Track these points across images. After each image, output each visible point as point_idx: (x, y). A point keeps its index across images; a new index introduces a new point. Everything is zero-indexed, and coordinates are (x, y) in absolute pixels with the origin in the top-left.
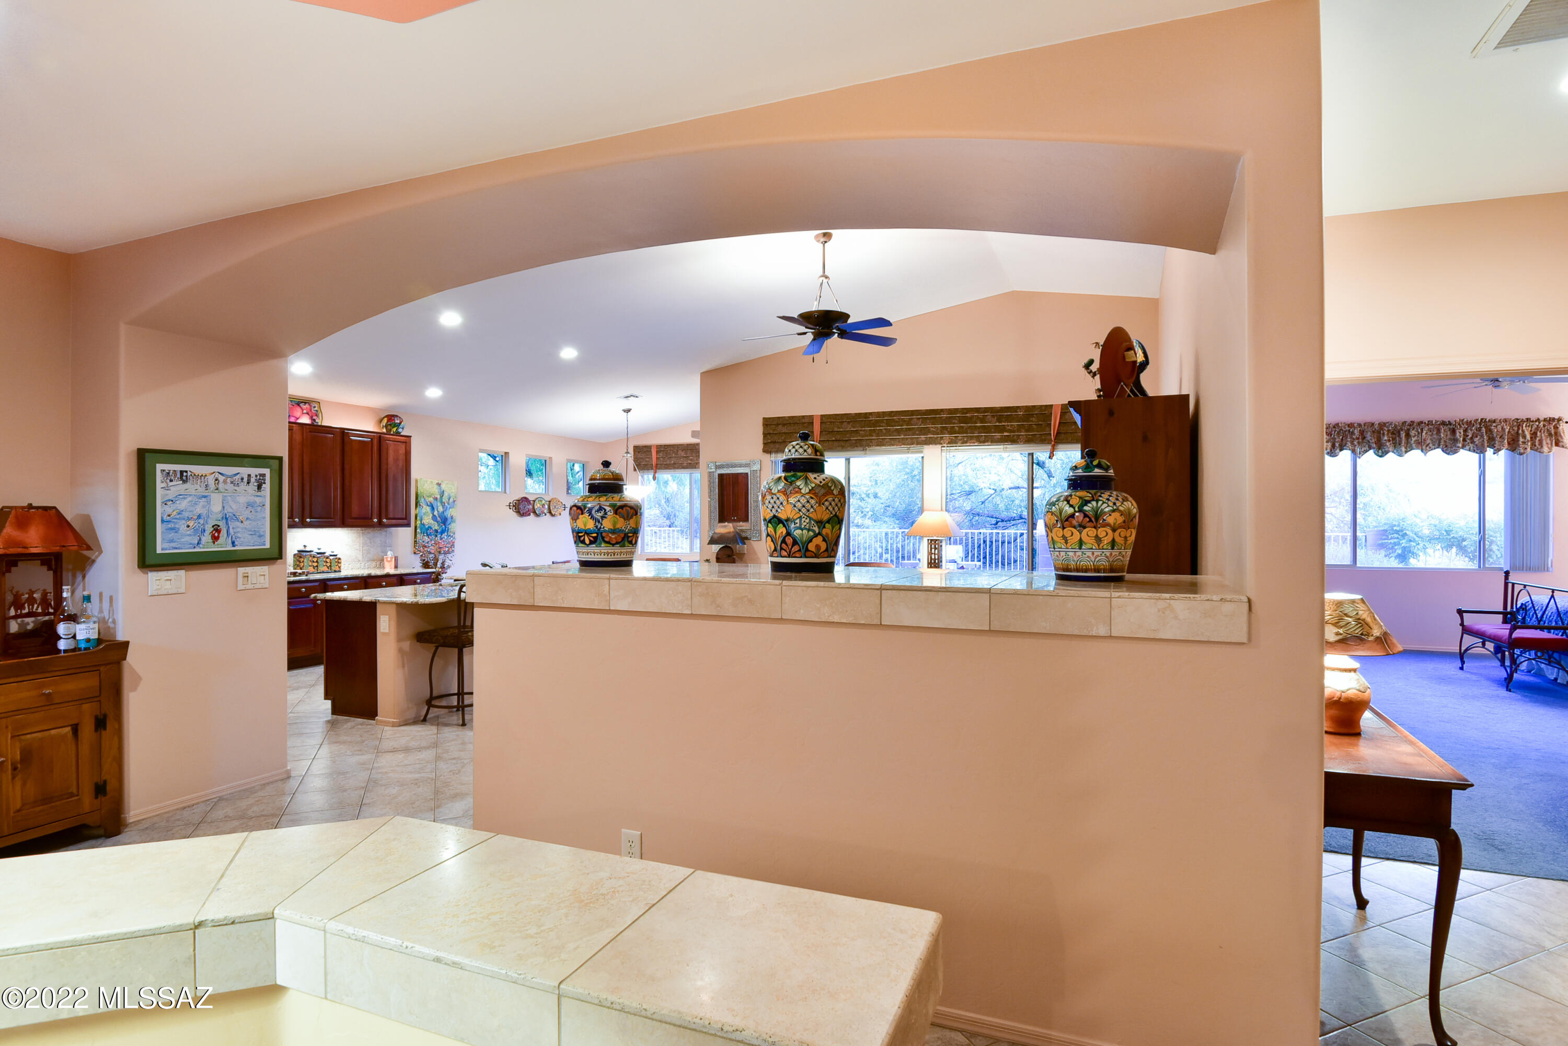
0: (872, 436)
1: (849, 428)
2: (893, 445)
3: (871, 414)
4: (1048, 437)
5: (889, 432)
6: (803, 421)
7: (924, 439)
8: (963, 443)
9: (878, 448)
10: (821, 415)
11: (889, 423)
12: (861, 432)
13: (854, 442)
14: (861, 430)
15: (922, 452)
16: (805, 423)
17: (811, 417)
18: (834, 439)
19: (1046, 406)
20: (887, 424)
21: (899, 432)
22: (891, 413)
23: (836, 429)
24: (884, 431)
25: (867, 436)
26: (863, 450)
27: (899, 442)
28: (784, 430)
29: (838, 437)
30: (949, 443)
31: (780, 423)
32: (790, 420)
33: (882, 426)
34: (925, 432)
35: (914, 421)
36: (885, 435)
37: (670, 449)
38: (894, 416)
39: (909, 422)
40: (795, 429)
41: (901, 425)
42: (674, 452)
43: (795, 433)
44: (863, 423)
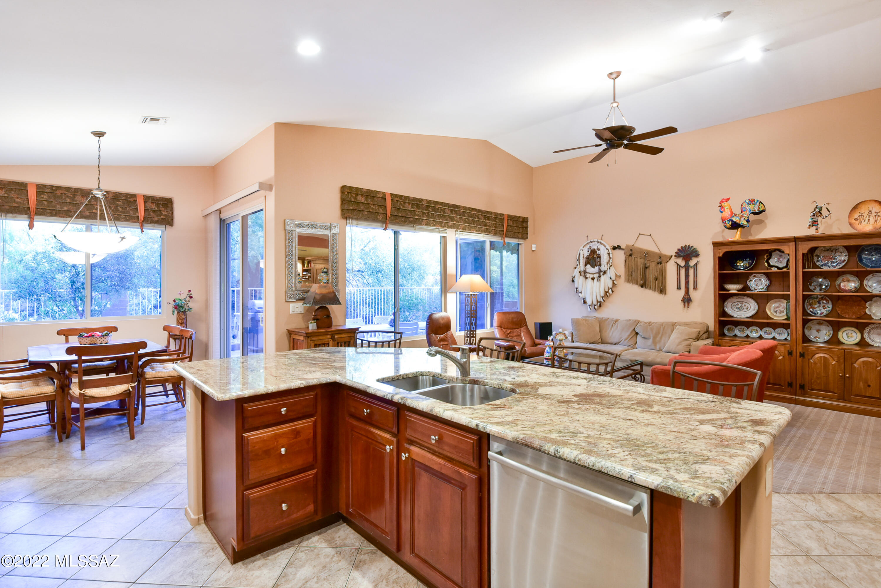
0: (424, 217)
1: (409, 207)
3: (422, 200)
4: (502, 233)
5: (433, 216)
6: (378, 195)
7: (451, 224)
8: (469, 230)
9: (426, 227)
10: (391, 194)
11: (434, 209)
12: (417, 213)
13: (412, 219)
14: (417, 211)
15: (446, 233)
16: (379, 197)
17: (384, 194)
18: (400, 215)
19: (502, 214)
20: (432, 209)
21: (440, 216)
22: (436, 203)
23: (401, 207)
24: (430, 214)
25: (421, 216)
26: (414, 227)
27: (438, 224)
28: (363, 200)
30: (463, 229)
31: (359, 193)
32: (367, 192)
33: (429, 211)
34: (452, 219)
35: (446, 211)
36: (431, 218)
37: (61, 191)
38: (436, 205)
39: (444, 211)
40: (372, 201)
41: (440, 212)
42: (68, 196)
43: (372, 204)
44: (418, 206)
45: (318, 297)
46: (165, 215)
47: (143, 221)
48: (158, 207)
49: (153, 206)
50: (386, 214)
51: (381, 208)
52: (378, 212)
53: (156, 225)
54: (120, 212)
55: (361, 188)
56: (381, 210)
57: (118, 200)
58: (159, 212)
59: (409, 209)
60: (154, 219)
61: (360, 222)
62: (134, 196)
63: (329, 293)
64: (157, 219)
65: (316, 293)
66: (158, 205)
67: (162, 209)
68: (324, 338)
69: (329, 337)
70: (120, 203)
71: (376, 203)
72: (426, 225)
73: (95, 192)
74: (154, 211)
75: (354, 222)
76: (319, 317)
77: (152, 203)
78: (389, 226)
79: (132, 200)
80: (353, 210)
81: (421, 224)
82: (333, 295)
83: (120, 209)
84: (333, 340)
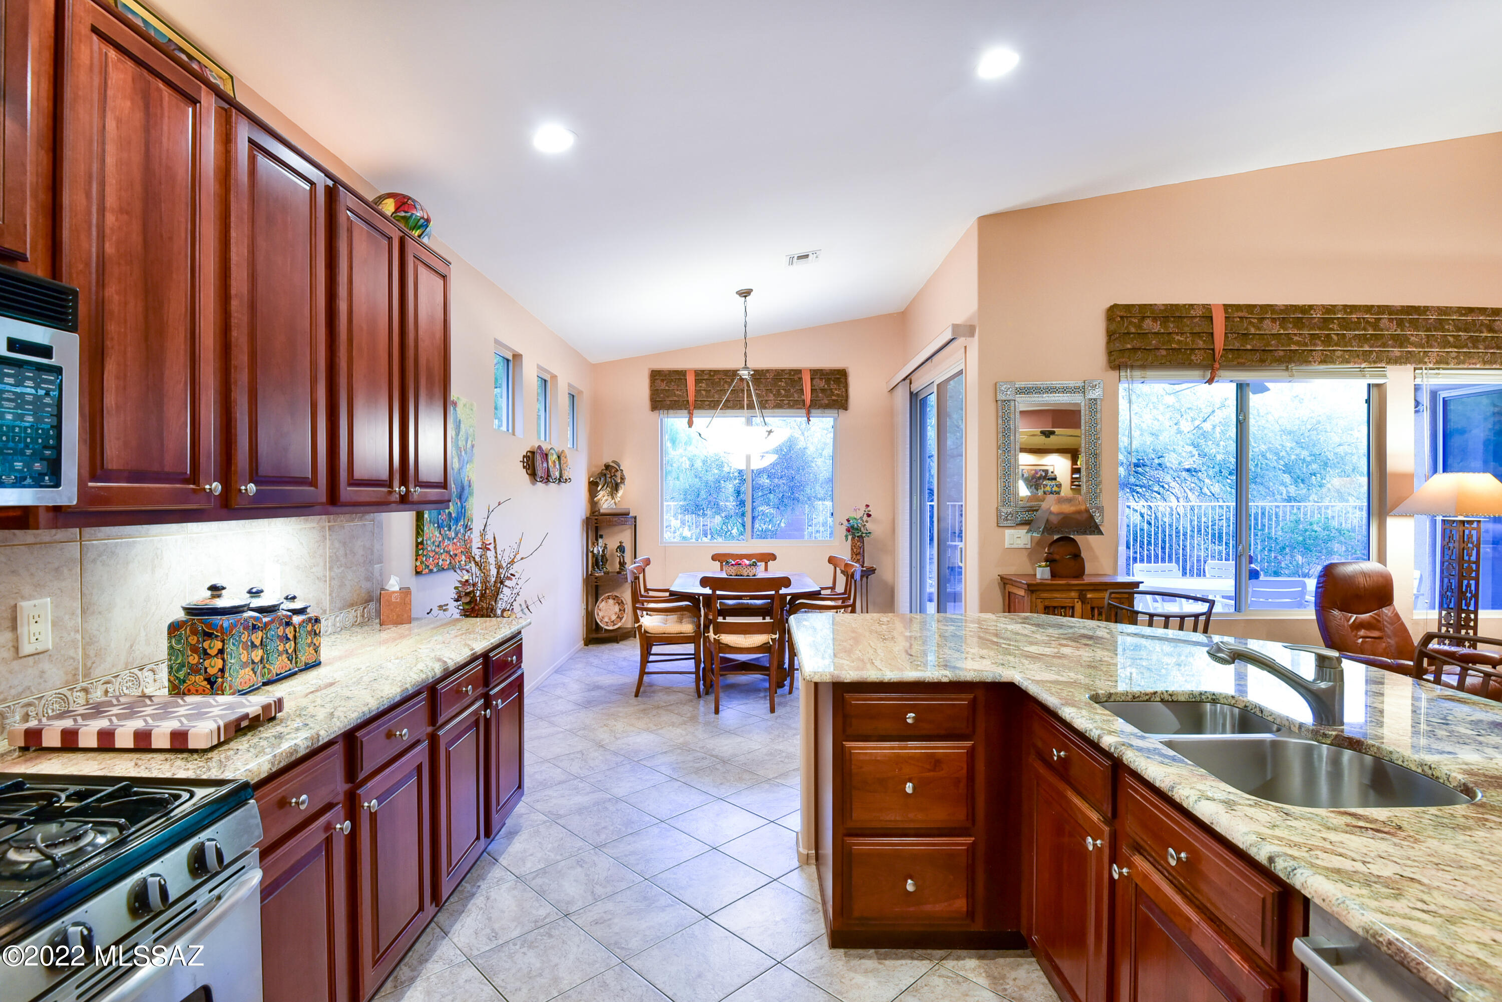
0: (1315, 345)
1: (1276, 329)
2: (1348, 362)
3: (1311, 307)
5: (1342, 340)
6: (1193, 313)
7: (1398, 354)
8: (1460, 363)
9: (1323, 367)
10: (1224, 305)
11: (1345, 324)
12: (1296, 338)
13: (1281, 353)
14: (1295, 334)
15: (1385, 376)
16: (1196, 317)
17: (1207, 308)
18: (1249, 347)
20: (1339, 325)
21: (1364, 339)
23: (1253, 331)
24: (1335, 337)
25: (1306, 345)
26: (1287, 369)
27: (1358, 356)
28: (1157, 327)
29: (1259, 345)
30: (1439, 362)
31: (1148, 314)
32: (1165, 310)
33: (1332, 329)
34: (1401, 341)
35: (1384, 323)
36: (1336, 345)
37: (719, 376)
38: (1351, 313)
39: (1376, 325)
40: (1178, 327)
41: (1365, 329)
42: (726, 382)
43: (1177, 334)
44: (1299, 323)
45: (1054, 520)
46: (838, 395)
47: (810, 406)
48: (829, 384)
49: (822, 384)
50: (1213, 350)
51: (1201, 338)
52: (1194, 347)
53: (826, 411)
54: (783, 396)
55: (1151, 305)
56: (1201, 343)
57: (781, 380)
58: (829, 392)
59: (1274, 332)
60: (823, 402)
61: (1149, 373)
62: (798, 372)
63: (1079, 512)
64: (827, 402)
65: (1051, 513)
66: (828, 381)
67: (833, 386)
68: (1064, 596)
69: (1074, 594)
70: (783, 384)
71: (1187, 329)
72: (1323, 362)
73: (741, 373)
74: (823, 390)
75: (1137, 373)
76: (1057, 557)
77: (821, 379)
78: (1222, 373)
79: (796, 377)
80: (1135, 350)
81: (1307, 362)
82: (1085, 515)
83: (783, 392)
84: (1083, 603)
